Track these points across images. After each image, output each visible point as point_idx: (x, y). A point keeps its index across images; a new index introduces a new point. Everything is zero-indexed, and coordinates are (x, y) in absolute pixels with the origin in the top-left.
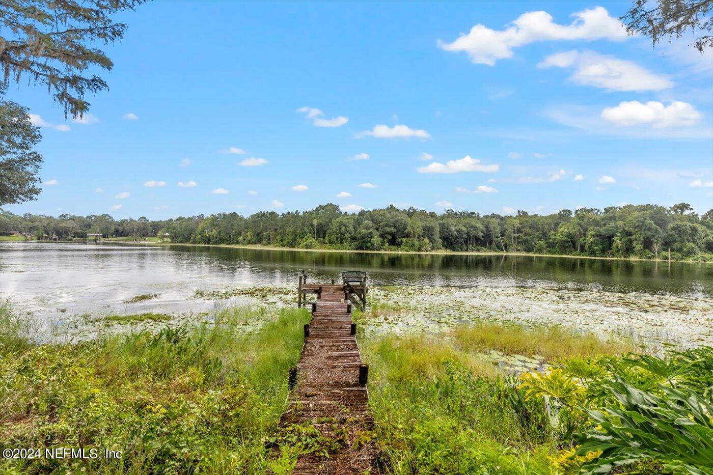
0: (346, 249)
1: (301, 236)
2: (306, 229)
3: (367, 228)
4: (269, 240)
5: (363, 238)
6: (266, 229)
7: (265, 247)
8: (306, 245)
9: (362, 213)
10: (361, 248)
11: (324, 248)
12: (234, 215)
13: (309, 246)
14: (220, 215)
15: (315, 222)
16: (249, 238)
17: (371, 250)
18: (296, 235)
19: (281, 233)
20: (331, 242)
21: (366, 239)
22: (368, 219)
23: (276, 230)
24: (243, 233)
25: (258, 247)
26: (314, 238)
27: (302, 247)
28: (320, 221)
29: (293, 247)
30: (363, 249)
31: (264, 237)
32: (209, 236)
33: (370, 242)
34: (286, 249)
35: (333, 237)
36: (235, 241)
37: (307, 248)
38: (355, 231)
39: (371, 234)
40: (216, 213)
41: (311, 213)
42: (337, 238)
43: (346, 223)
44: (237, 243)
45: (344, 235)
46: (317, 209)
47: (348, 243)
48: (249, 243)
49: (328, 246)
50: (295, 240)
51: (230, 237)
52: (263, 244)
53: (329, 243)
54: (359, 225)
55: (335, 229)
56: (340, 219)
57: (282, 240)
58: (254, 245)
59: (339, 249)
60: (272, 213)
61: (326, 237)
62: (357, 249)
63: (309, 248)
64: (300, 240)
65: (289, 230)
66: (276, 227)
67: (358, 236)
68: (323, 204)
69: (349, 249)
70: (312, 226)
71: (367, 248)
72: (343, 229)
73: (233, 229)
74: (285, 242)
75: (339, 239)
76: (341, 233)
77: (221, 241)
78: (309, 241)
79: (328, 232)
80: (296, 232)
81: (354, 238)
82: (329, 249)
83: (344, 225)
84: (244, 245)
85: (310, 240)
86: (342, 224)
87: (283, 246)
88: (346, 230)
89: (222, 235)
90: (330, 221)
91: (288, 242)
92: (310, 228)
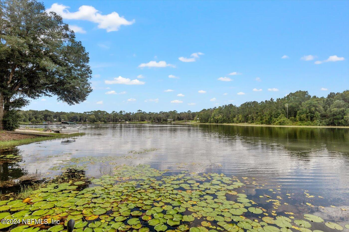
0: (316, 125)
1: (276, 116)
2: (279, 111)
3: (339, 107)
4: (253, 119)
5: (334, 115)
6: (250, 113)
7: (250, 124)
8: (280, 123)
9: (331, 96)
10: (333, 124)
11: (296, 125)
12: (231, 105)
13: (282, 123)
14: (224, 106)
15: (287, 105)
16: (240, 119)
17: (344, 125)
18: (271, 116)
19: (260, 115)
20: (301, 120)
21: (338, 117)
22: (338, 99)
23: (257, 113)
24: (236, 116)
25: (245, 125)
26: (287, 117)
27: (277, 124)
28: (291, 104)
29: (270, 124)
30: (335, 125)
31: (249, 118)
32: (218, 118)
33: (343, 118)
34: (264, 126)
35: (303, 116)
36: (232, 121)
37: (281, 125)
38: (326, 110)
39: (343, 111)
40: (221, 106)
41: (283, 99)
42: (307, 117)
43: (316, 104)
44: (233, 122)
45: (314, 113)
46: (288, 96)
47: (318, 120)
48: (240, 122)
49: (299, 123)
50: (271, 119)
51: (229, 119)
52: (248, 123)
53: (300, 121)
54: (329, 105)
55: (304, 109)
56: (309, 101)
57: (261, 120)
58: (243, 123)
59: (310, 125)
60: (254, 102)
61: (297, 116)
62: (328, 125)
63: (282, 125)
64: (275, 119)
65: (267, 112)
66: (257, 111)
67: (329, 114)
68: (293, 92)
69: (319, 125)
70: (284, 109)
71: (339, 124)
72: (313, 109)
73: (230, 114)
74: (264, 121)
75: (309, 118)
76: (310, 112)
77: (224, 121)
78: (282, 120)
79: (298, 112)
80: (271, 113)
81: (324, 116)
82: (300, 125)
83: (314, 106)
84: (237, 123)
85: (283, 118)
86: (311, 105)
87: (262, 123)
88: (316, 110)
89: (225, 118)
90: (300, 104)
91: (266, 121)
92: (283, 110)
